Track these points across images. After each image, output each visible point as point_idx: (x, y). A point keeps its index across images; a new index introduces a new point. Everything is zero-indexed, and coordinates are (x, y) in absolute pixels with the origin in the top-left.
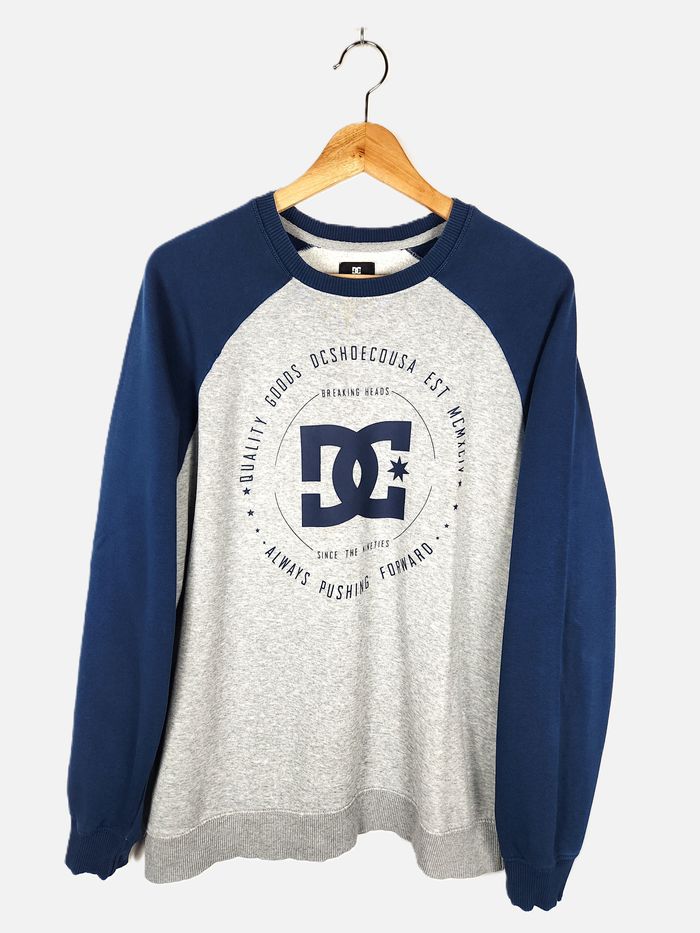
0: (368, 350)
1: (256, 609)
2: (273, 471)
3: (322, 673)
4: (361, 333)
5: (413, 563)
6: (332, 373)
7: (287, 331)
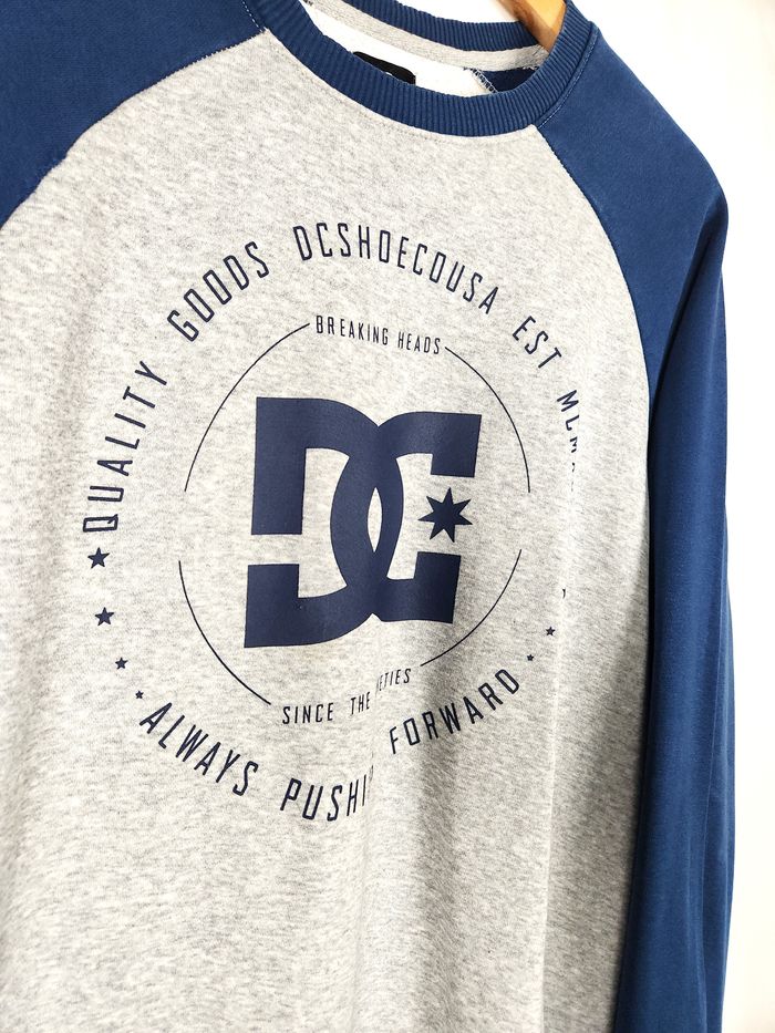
0: (410, 248)
1: (104, 878)
2: (175, 505)
3: (282, 1015)
4: (402, 206)
5: (475, 714)
6: (339, 279)
7: (242, 155)
